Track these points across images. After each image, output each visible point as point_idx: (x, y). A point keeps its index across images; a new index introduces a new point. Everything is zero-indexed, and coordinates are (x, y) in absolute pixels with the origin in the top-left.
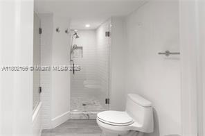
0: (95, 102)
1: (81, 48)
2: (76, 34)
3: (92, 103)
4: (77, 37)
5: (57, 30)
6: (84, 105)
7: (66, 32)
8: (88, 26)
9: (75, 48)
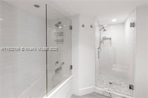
0: (122, 83)
1: (110, 39)
2: (103, 28)
3: (118, 83)
4: (105, 30)
5: (83, 26)
6: (110, 83)
7: (91, 27)
8: (114, 20)
9: (105, 39)
